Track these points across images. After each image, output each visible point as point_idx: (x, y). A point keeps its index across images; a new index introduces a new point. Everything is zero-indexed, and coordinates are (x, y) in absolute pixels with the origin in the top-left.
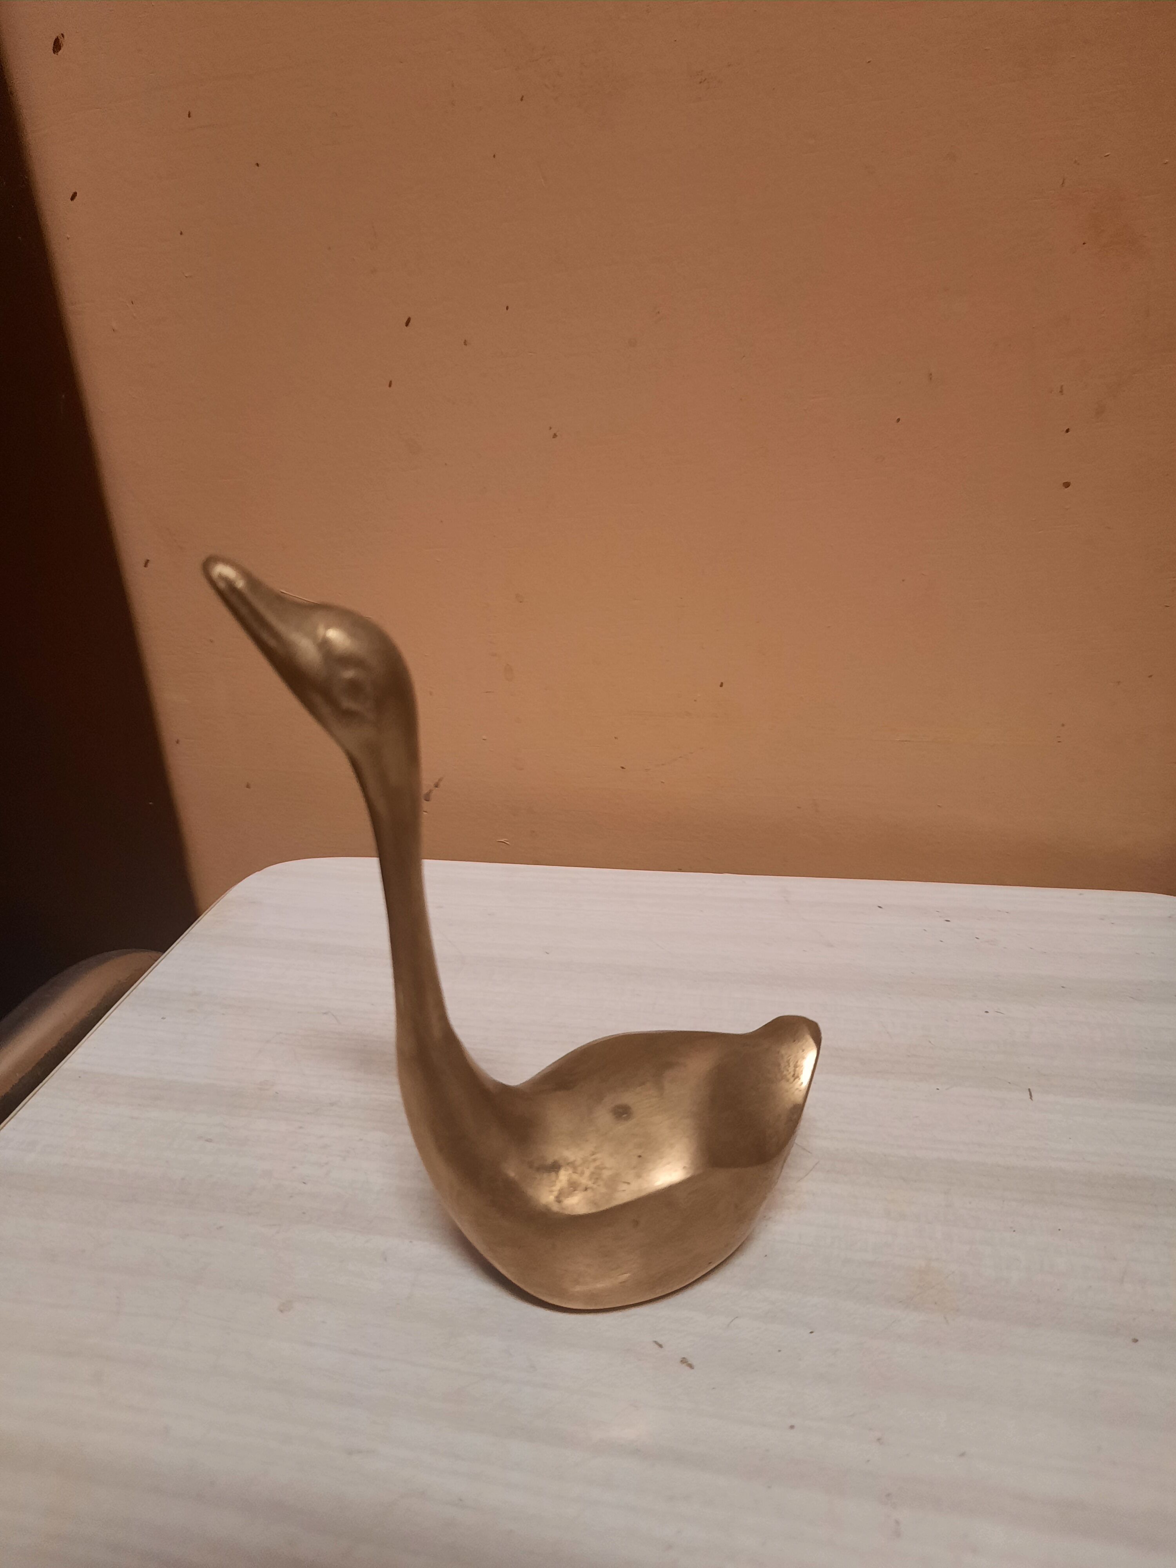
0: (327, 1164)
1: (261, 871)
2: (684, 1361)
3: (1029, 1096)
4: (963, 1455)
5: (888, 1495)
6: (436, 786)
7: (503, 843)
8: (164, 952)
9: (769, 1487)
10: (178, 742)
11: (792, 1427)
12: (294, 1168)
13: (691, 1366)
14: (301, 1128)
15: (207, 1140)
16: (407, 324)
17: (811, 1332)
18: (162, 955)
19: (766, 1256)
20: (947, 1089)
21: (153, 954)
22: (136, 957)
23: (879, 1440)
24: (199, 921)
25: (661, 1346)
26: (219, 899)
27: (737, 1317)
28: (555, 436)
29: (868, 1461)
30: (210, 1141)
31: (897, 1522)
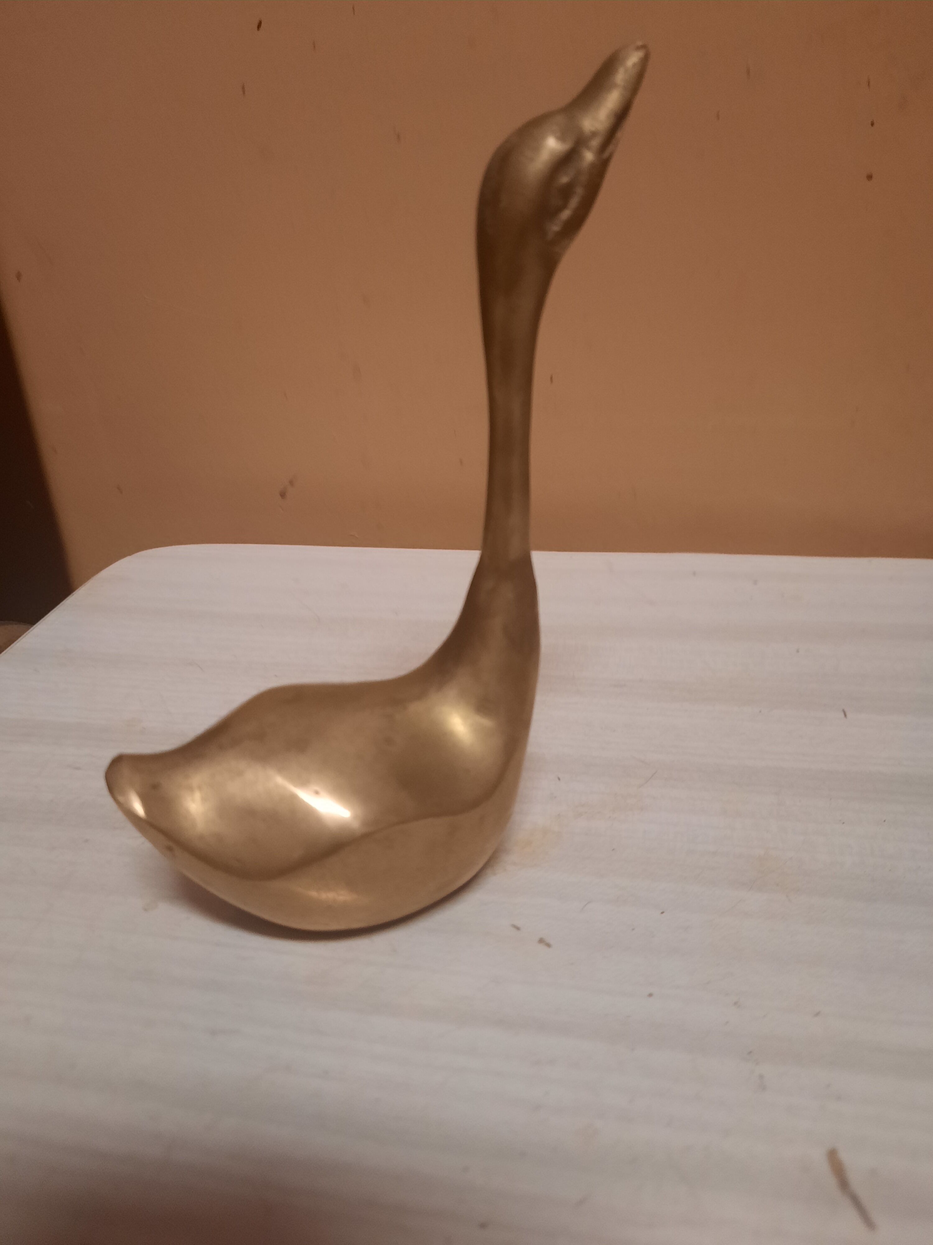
2: (541, 941)
3: (844, 716)
4: (817, 1014)
5: (750, 1053)
6: (292, 483)
7: (354, 537)
9: (633, 1049)
11: (650, 995)
13: (549, 945)
16: (259, 27)
17: (662, 913)
19: (614, 850)
23: (735, 1003)
25: (518, 929)
27: (590, 902)
28: (399, 138)
29: (727, 1022)
30: (78, 768)
31: (761, 1077)
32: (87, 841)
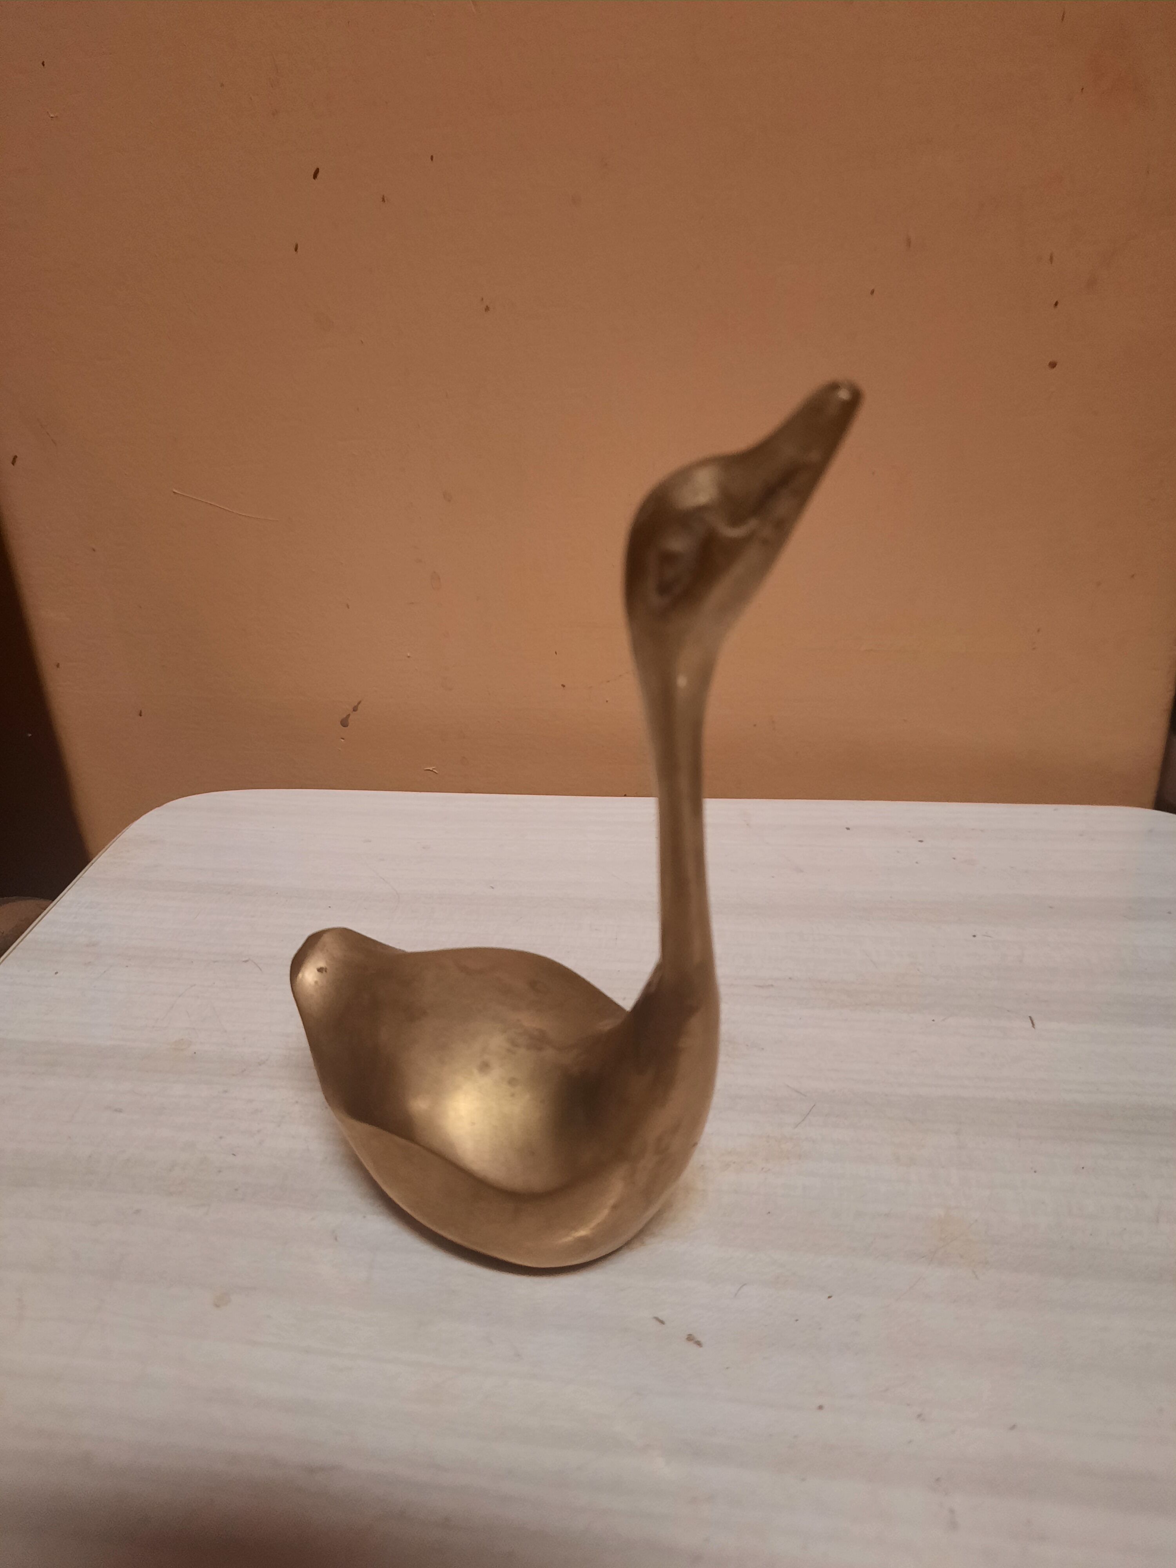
0: (259, 1131)
1: (161, 807)
2: (690, 1338)
3: (1031, 1025)
4: (1013, 1427)
5: (938, 1480)
6: (355, 709)
7: (432, 772)
8: (53, 901)
9: (803, 1480)
10: (58, 666)
11: (821, 1407)
12: (221, 1138)
13: (699, 1344)
14: (226, 1092)
15: (116, 1110)
16: (315, 176)
17: (830, 1297)
18: (51, 903)
19: (769, 1213)
20: (943, 1020)
21: (42, 902)
22: (21, 906)
23: (919, 1416)
24: (93, 864)
25: (662, 1322)
26: (115, 839)
27: (745, 1285)
28: (487, 309)
29: (910, 1442)
30: (120, 1111)
31: (952, 1511)
32: (138, 1211)
